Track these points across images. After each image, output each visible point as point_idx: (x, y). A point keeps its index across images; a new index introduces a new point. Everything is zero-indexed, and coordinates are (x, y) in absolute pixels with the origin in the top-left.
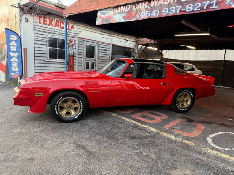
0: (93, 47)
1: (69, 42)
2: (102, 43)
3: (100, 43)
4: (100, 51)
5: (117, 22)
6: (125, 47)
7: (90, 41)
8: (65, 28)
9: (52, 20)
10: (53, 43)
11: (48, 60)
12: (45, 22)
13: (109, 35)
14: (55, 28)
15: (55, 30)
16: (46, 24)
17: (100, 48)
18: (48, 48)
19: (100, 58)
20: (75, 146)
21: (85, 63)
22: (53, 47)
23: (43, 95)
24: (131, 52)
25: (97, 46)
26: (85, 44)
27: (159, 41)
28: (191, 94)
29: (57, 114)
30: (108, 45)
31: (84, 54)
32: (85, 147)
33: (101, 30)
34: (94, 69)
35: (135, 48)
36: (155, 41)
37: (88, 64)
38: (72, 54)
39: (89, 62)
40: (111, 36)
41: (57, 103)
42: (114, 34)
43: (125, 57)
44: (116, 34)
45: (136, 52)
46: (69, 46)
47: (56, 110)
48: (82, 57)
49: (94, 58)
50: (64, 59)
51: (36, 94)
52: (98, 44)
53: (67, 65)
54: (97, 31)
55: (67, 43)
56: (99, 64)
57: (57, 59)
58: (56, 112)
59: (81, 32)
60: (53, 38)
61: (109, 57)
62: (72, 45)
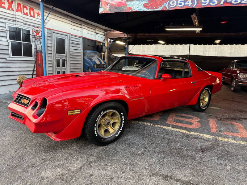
0: (64, 40)
1: (35, 34)
2: (73, 35)
3: (70, 36)
4: (71, 45)
5: (134, 10)
6: (95, 41)
7: (59, 33)
8: (29, 14)
9: (12, 2)
10: (15, 34)
11: (11, 57)
12: (3, 5)
13: (79, 26)
14: (17, 13)
15: (17, 17)
16: (4, 8)
17: (71, 42)
18: (10, 41)
19: (72, 53)
20: (161, 178)
21: (55, 60)
22: (16, 40)
23: (79, 112)
24: (102, 46)
25: (67, 39)
26: (54, 37)
27: (133, 35)
28: (210, 91)
29: (97, 135)
30: (79, 38)
31: (54, 48)
32: (174, 177)
33: (70, 20)
34: (65, 68)
35: (105, 42)
36: (129, 35)
37: (58, 62)
38: (40, 49)
39: (59, 59)
40: (81, 28)
41: (97, 120)
42: (84, 25)
43: (96, 52)
44: (86, 25)
45: (107, 47)
46: (35, 39)
47: (95, 130)
48: (52, 54)
49: (64, 54)
50: (32, 56)
51: (70, 112)
52: (68, 37)
53: (35, 63)
54: (67, 21)
55: (32, 35)
56: (71, 61)
57: (22, 56)
58: (96, 133)
59: (49, 21)
60: (14, 27)
61: (80, 52)
62: (39, 38)
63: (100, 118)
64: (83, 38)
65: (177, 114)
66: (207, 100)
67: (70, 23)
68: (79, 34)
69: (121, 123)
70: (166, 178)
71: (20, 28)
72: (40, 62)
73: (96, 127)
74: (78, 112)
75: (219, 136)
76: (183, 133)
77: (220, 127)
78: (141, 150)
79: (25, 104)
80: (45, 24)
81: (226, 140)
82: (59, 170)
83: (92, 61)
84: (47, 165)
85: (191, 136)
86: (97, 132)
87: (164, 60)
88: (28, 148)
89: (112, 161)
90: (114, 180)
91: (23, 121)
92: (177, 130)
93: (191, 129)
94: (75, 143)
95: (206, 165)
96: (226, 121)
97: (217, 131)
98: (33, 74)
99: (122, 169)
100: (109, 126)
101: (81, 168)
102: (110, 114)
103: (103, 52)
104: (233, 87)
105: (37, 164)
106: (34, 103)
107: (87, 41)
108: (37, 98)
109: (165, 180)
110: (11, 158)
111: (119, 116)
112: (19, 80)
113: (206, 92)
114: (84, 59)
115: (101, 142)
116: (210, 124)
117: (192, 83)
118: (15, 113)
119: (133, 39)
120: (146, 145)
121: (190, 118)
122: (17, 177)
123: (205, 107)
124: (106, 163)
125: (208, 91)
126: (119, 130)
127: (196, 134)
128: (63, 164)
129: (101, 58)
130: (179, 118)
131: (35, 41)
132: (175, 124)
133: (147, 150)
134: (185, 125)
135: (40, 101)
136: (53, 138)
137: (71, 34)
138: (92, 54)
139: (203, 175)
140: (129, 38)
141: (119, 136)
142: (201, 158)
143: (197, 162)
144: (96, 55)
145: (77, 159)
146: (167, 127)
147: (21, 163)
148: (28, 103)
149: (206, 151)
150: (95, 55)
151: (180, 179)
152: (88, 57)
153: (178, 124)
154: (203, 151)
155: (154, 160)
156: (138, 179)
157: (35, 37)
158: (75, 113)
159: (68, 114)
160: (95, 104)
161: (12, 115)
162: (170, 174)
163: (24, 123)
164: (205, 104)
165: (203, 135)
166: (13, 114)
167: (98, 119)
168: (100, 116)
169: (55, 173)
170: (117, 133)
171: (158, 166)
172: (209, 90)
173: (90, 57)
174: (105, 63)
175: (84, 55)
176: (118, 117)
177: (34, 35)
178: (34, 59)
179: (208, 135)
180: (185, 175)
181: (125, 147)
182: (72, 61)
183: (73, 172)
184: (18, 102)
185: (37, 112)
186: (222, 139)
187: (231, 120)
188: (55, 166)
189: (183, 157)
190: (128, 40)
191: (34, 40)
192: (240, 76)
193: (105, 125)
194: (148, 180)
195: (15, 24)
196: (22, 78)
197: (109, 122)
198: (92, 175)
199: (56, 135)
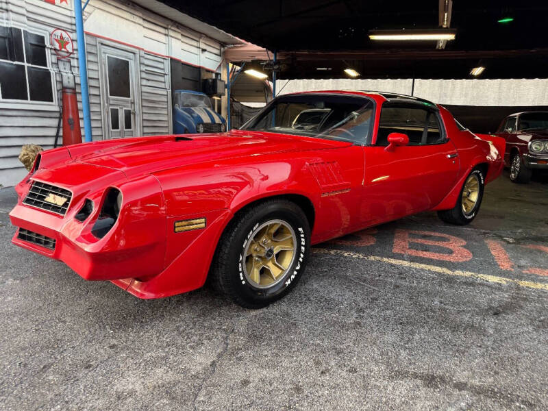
0: (127, 63)
1: (57, 46)
2: (147, 53)
3: (142, 53)
4: (144, 75)
6: (199, 69)
7: (116, 45)
10: (8, 45)
13: (162, 30)
17: (144, 68)
19: (146, 96)
20: (419, 382)
21: (108, 112)
22: (11, 60)
23: (203, 225)
24: (215, 81)
25: (135, 60)
26: (103, 55)
27: (288, 55)
28: (482, 178)
29: (244, 282)
30: (162, 60)
31: (104, 84)
32: (451, 380)
33: (141, 15)
34: (132, 131)
35: (222, 73)
36: (277, 54)
37: (115, 114)
38: (72, 84)
39: (117, 110)
40: (165, 35)
41: (244, 246)
42: (172, 28)
43: (202, 94)
44: (177, 30)
45: (226, 83)
46: (58, 59)
47: (240, 270)
48: (100, 95)
49: (129, 97)
50: (52, 101)
51: (180, 224)
52: (138, 55)
53: (60, 118)
54: (132, 16)
55: (51, 49)
56: (144, 115)
57: (27, 99)
58: (242, 278)
59: (90, 14)
60: (5, 25)
61: (165, 93)
62: (68, 56)
63: (252, 239)
64: (172, 60)
65: (413, 232)
66: (474, 197)
67: (141, 21)
68: (161, 50)
69: (299, 251)
70: (431, 380)
71: (19, 30)
72: (71, 116)
73: (241, 262)
74: (199, 223)
75: (521, 277)
76: (439, 274)
77: (518, 259)
78: (352, 315)
79: (56, 208)
80: (84, 17)
81: (540, 286)
82: (159, 371)
83: (192, 116)
84: (124, 360)
85: (458, 279)
86: (244, 276)
87: (389, 100)
88: (68, 319)
89: (288, 345)
90: (306, 393)
91: (54, 250)
92: (422, 266)
93: (453, 263)
94: (185, 304)
95: (515, 347)
96: (524, 244)
97: (512, 267)
98: (55, 145)
99: (318, 363)
100: (269, 261)
101: (213, 364)
102: (273, 231)
103: (217, 96)
104: (514, 172)
105: (97, 359)
106: (81, 203)
107: (180, 67)
108: (89, 191)
109: (432, 386)
110: (27, 348)
111: (293, 235)
112: (24, 155)
113: (474, 179)
114: (174, 111)
115: (253, 299)
116: (492, 252)
117: (449, 156)
118: (29, 232)
119: (287, 64)
120: (361, 305)
121: (443, 239)
122: (50, 397)
123: (471, 214)
124: (275, 351)
125: (479, 177)
126: (293, 269)
127: (468, 274)
128: (164, 358)
129: (214, 109)
130: (420, 241)
131: (57, 64)
132: (413, 253)
133: (365, 315)
134: (437, 254)
135: (100, 198)
136: (134, 291)
137: (143, 49)
138: (194, 100)
139: (517, 370)
140: (277, 62)
141: (294, 282)
142: (497, 330)
143: (492, 339)
144: (203, 102)
145: (200, 343)
146: (398, 261)
147: (56, 358)
148: (66, 204)
149: (504, 312)
150: (199, 101)
151: (466, 384)
152: (183, 106)
153: (421, 254)
154: (495, 314)
155: (390, 338)
156: (365, 387)
157: (58, 55)
158: (192, 227)
159: (177, 230)
160: (240, 204)
161: (21, 237)
162: (440, 372)
163: (56, 256)
164: (471, 206)
165: (485, 276)
166: (25, 233)
167: (246, 241)
168: (251, 235)
169: (150, 382)
170: (288, 277)
171: (403, 353)
172: (481, 174)
173: (188, 106)
174: (223, 121)
175: (174, 100)
176: (291, 238)
177: (55, 50)
178: (57, 109)
179: (497, 275)
180: (474, 372)
181: (310, 309)
182: (146, 115)
183: (196, 376)
184: (37, 203)
185: (93, 225)
186: (531, 285)
187: (535, 242)
188: (146, 362)
189: (455, 329)
190: (276, 67)
191: (54, 60)
192: (534, 147)
193: (259, 257)
194: (390, 388)
195: (7, 19)
196: (34, 151)
197: (271, 251)
198: (245, 383)
199: (143, 285)
